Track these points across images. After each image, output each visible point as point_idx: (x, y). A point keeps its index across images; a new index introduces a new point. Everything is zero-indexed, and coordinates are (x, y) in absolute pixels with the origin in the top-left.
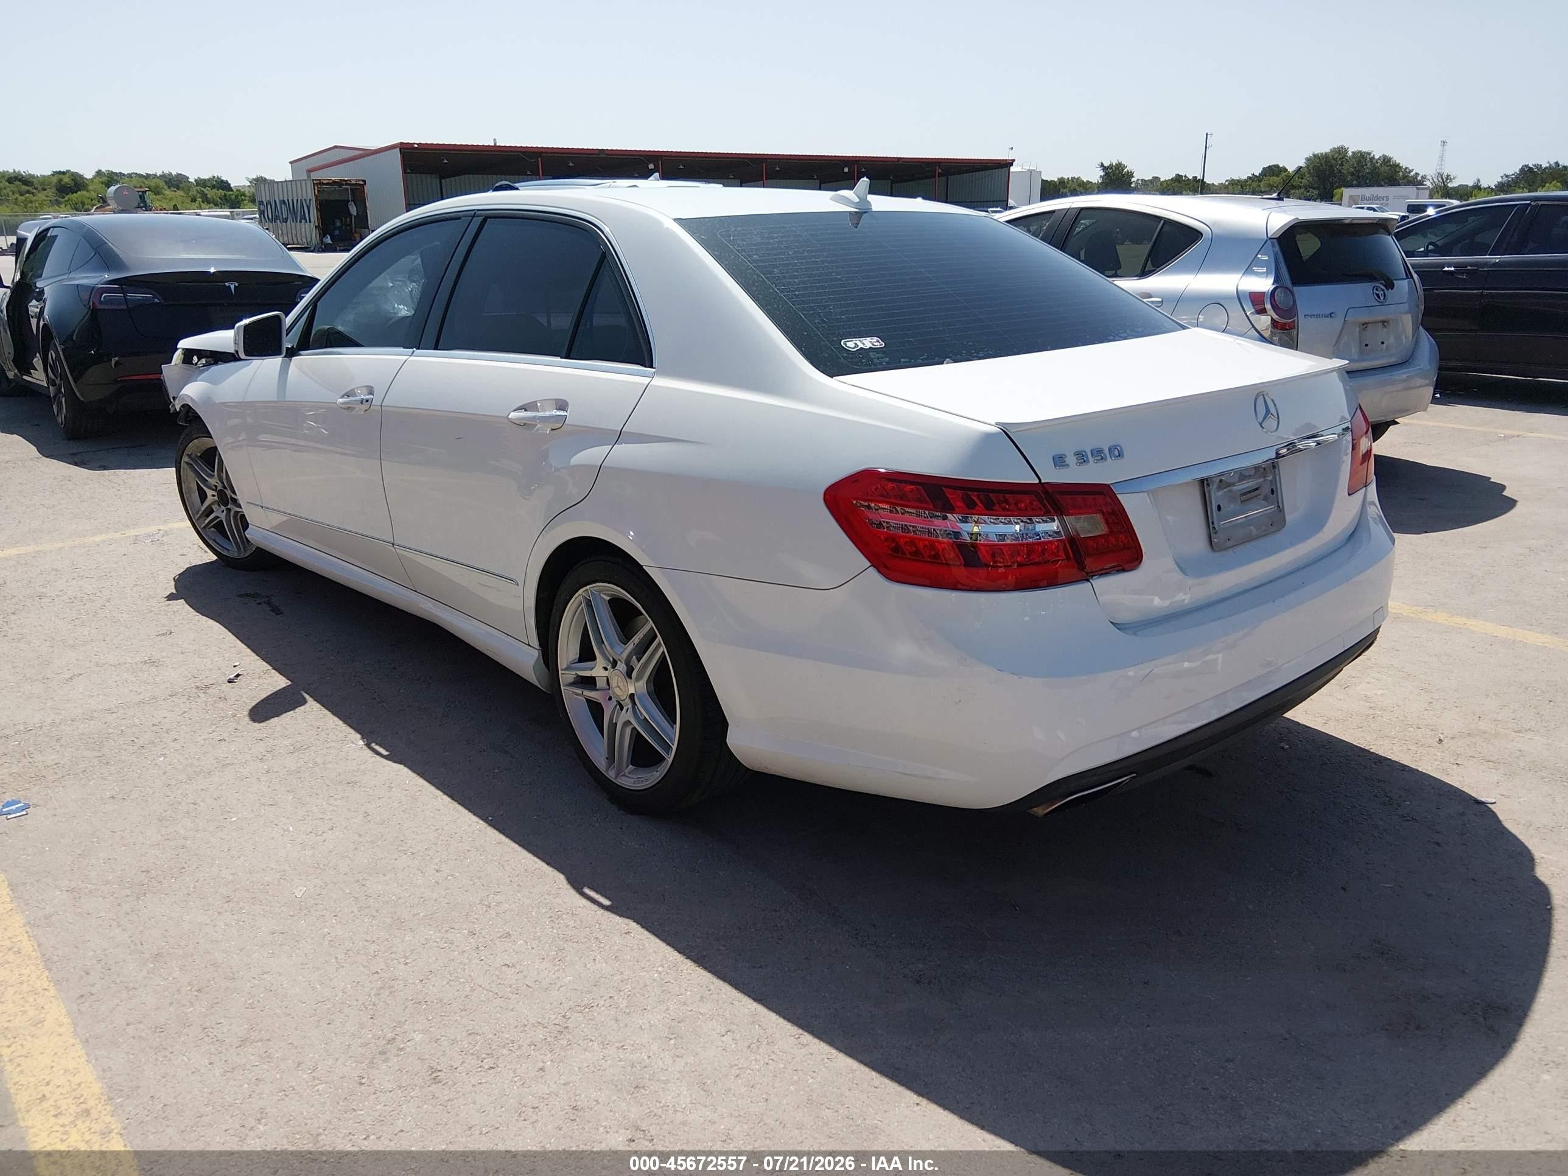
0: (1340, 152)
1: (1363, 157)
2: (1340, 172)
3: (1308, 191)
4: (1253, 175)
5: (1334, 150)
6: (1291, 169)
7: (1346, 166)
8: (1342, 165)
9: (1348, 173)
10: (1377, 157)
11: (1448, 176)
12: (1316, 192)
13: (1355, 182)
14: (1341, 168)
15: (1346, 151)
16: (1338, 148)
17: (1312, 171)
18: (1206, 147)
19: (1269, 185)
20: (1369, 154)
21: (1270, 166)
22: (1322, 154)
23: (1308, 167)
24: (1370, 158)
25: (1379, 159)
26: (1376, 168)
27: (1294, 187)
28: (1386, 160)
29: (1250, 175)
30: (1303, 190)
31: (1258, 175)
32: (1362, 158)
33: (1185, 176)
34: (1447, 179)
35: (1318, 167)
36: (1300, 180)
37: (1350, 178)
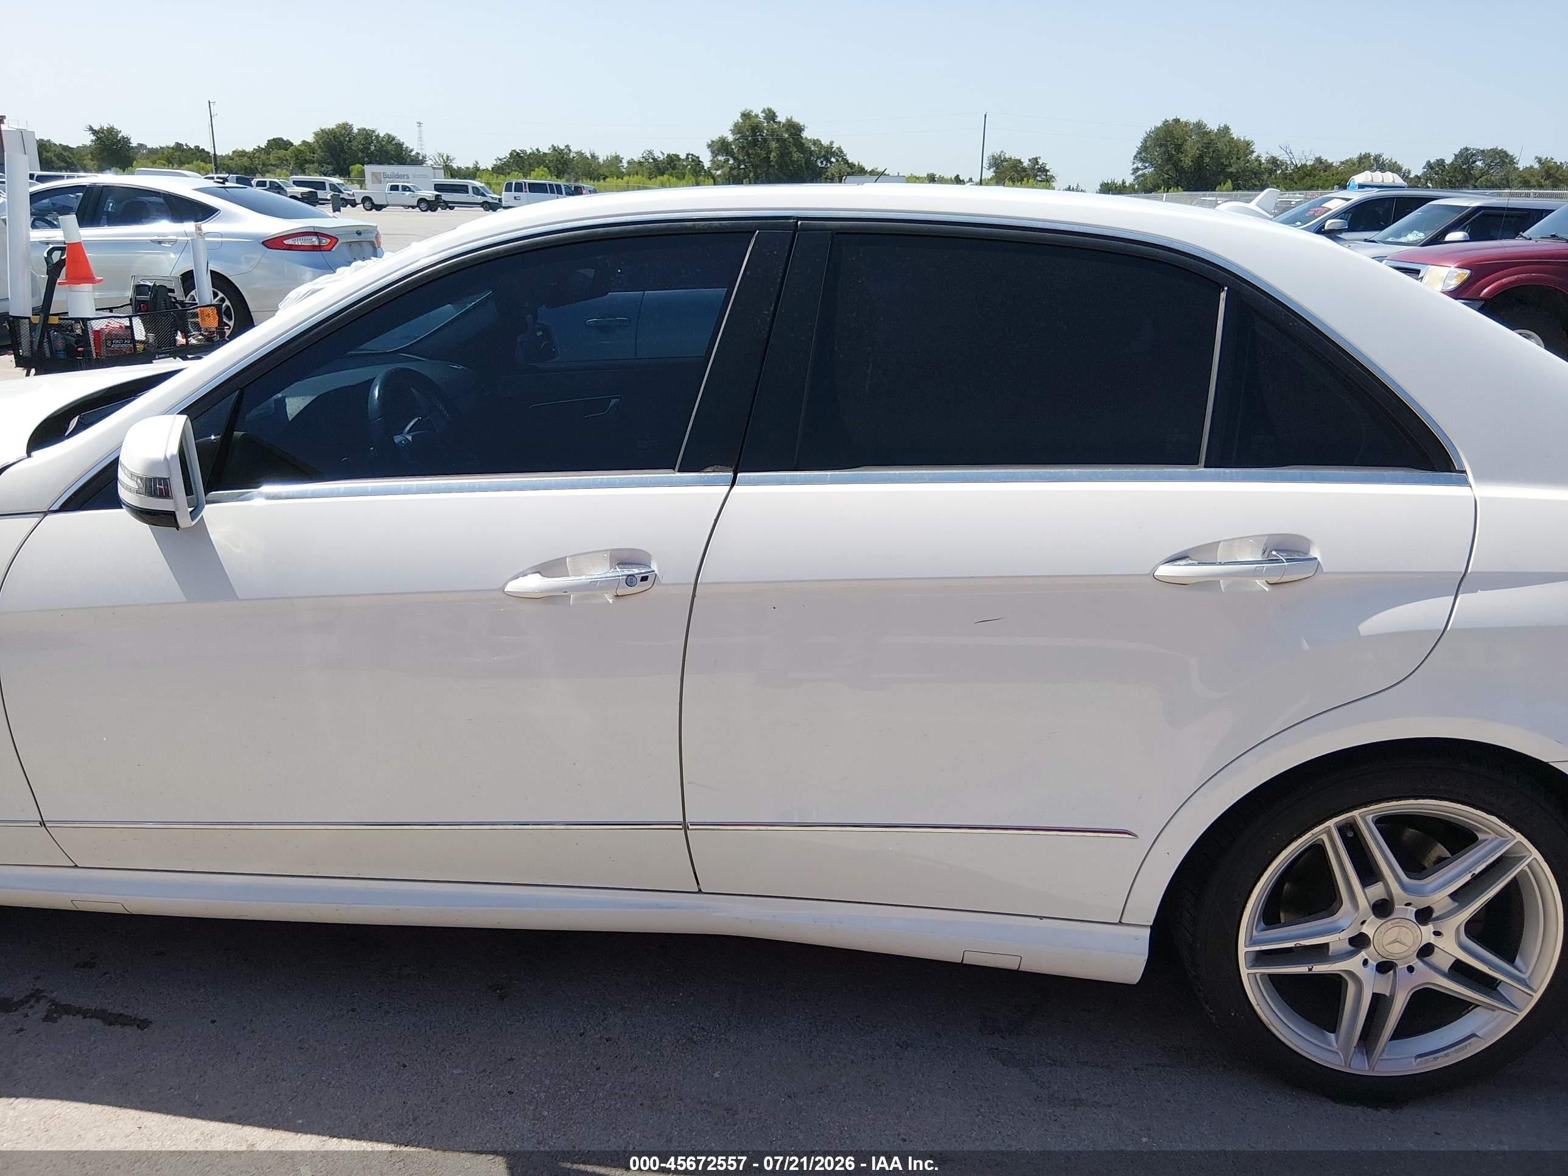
0: (346, 128)
1: (368, 134)
2: (350, 148)
3: (323, 166)
4: (259, 147)
5: (338, 126)
6: (297, 142)
7: (355, 143)
8: (350, 141)
9: (358, 149)
10: (382, 135)
11: (448, 157)
12: (330, 167)
13: (366, 159)
14: (349, 144)
15: (351, 127)
16: (343, 124)
17: (322, 146)
18: (211, 117)
19: (279, 159)
20: (374, 131)
21: (274, 139)
22: (329, 129)
23: (317, 141)
24: (376, 136)
25: (384, 137)
26: (383, 146)
27: (307, 162)
28: (390, 139)
29: (257, 148)
30: (316, 165)
31: (264, 147)
32: (367, 136)
33: (186, 145)
34: (447, 159)
35: (328, 143)
36: (312, 155)
37: (360, 155)
